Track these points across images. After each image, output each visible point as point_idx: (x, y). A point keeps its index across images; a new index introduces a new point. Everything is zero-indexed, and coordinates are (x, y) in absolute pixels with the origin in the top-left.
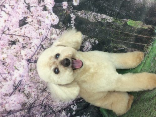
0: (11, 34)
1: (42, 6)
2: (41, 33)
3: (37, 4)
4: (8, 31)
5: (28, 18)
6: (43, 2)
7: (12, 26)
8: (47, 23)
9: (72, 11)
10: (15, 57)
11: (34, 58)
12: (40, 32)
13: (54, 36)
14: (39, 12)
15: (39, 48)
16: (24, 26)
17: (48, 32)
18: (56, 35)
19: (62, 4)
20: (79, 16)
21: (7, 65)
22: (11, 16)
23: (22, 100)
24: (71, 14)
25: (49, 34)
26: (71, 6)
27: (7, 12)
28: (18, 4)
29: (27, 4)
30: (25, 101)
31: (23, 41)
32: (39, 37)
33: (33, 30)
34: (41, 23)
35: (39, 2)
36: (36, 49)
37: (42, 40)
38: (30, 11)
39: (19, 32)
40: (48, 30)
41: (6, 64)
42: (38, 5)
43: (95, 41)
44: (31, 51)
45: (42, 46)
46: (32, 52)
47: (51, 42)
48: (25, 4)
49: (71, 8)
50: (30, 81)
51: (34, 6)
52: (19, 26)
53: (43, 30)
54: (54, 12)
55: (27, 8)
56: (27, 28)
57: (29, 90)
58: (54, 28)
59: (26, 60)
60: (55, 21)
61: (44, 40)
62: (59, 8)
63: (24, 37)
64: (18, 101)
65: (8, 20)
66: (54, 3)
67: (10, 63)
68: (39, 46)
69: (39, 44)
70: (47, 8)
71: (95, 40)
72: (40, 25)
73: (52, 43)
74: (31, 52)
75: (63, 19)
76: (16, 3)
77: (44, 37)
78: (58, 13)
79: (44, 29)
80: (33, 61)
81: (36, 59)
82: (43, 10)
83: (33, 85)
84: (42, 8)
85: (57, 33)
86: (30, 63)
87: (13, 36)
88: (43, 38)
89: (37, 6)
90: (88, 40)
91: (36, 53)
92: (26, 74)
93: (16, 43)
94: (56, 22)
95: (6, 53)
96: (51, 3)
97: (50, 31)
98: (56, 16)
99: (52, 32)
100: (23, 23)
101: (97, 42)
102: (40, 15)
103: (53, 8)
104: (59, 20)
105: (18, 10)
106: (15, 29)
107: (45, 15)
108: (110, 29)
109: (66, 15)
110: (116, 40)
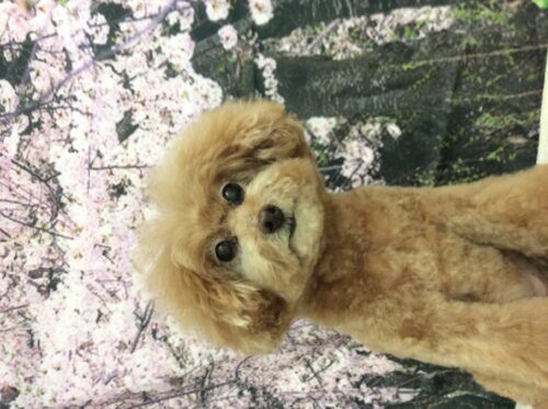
0: (106, 165)
1: (160, 67)
3: (146, 64)
4: (98, 158)
5: (135, 110)
6: (160, 56)
7: (104, 144)
8: (189, 113)
9: (257, 45)
10: (131, 231)
14: (157, 85)
16: (132, 137)
19: (219, 38)
20: (289, 55)
21: (114, 258)
22: (96, 119)
24: (258, 57)
26: (250, 33)
27: (84, 111)
28: (100, 82)
29: (120, 74)
31: (140, 181)
33: (158, 144)
34: (171, 117)
35: (150, 58)
38: (133, 92)
39: (124, 157)
41: (111, 254)
42: (149, 66)
43: (384, 129)
48: (116, 76)
49: (252, 38)
51: (140, 75)
52: (118, 142)
54: (198, 69)
55: (121, 85)
56: (139, 140)
60: (212, 97)
62: (213, 54)
63: (139, 168)
65: (91, 131)
66: (193, 44)
67: (121, 249)
70: (174, 68)
71: (383, 124)
72: (172, 124)
75: (234, 85)
76: (95, 80)
78: (214, 71)
82: (167, 79)
84: (161, 73)
87: (114, 170)
89: (146, 72)
90: (355, 132)
93: (126, 189)
94: (216, 100)
95: (108, 222)
96: (183, 50)
98: (210, 81)
100: (126, 129)
101: (394, 130)
102: (162, 96)
103: (192, 60)
104: (223, 89)
105: (104, 99)
106: (113, 151)
107: (177, 91)
108: (459, 58)
109: (242, 68)
110: (506, 97)
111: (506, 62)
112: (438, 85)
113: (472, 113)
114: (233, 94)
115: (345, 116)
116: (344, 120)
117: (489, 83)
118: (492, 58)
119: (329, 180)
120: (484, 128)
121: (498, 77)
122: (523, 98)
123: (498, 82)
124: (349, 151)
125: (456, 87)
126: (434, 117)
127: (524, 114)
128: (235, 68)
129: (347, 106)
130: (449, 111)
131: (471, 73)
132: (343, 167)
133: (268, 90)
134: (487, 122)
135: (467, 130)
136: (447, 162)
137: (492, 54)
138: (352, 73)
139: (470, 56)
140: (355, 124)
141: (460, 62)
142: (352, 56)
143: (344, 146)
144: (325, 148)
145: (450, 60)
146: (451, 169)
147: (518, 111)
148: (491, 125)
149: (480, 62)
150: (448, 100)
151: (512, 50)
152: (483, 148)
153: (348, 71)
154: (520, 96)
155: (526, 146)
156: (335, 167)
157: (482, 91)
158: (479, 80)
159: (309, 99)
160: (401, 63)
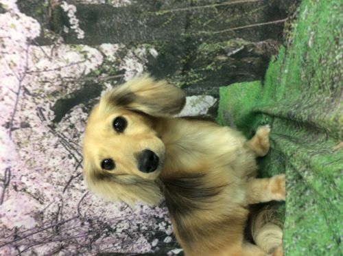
2: (12, 61)
8: (17, 39)
11: (17, 118)
12: (9, 60)
13: (43, 63)
15: (21, 95)
17: (25, 57)
18: (47, 60)
20: (84, 3)
23: (31, 206)
24: (63, 4)
25: (30, 60)
30: (37, 208)
32: (10, 71)
34: (3, 41)
36: (15, 99)
37: (19, 76)
40: (25, 52)
43: (148, 52)
44: (6, 104)
45: (26, 91)
46: (10, 107)
47: (41, 77)
50: (28, 169)
53: (14, 55)
54: (22, 11)
57: (34, 187)
58: (37, 45)
59: (3, 126)
60: (33, 29)
61: (25, 76)
64: (23, 211)
68: (19, 91)
69: (18, 87)
70: (4, 7)
71: (147, 48)
72: (4, 46)
73: (44, 80)
74: (5, 106)
75: (48, 22)
77: (21, 70)
78: (34, 12)
79: (14, 53)
80: (18, 126)
81: (23, 120)
83: (37, 174)
85: (46, 55)
86: (12, 130)
88: (21, 72)
90: (131, 54)
91: (19, 106)
92: (13, 155)
94: (36, 32)
97: (29, 55)
98: (31, 18)
99: (34, 55)
101: (154, 52)
103: (17, 3)
104: (41, 24)
107: (6, 23)
108: (187, 9)
109: (53, 11)
110: (215, 33)
111: (213, 12)
112: (177, 25)
113: (196, 42)
114: (48, 29)
115: (123, 43)
116: (123, 46)
117: (205, 24)
118: (206, 9)
119: (117, 84)
120: (204, 51)
121: (210, 21)
122: (224, 33)
123: (210, 24)
124: (128, 65)
125: (187, 26)
126: (176, 44)
127: (225, 42)
128: (48, 11)
129: (124, 37)
130: (184, 41)
131: (195, 18)
132: (125, 75)
133: (72, 25)
134: (205, 48)
135: (194, 52)
136: (185, 71)
137: (205, 7)
138: (126, 16)
139: (194, 8)
140: (130, 48)
141: (187, 11)
142: (125, 5)
143: (125, 62)
144: (113, 63)
145: (182, 9)
146: (188, 75)
147: (222, 41)
148: (207, 49)
149: (199, 12)
150: (183, 34)
151: (216, 5)
152: (204, 63)
153: (123, 14)
154: (222, 31)
155: (227, 61)
156: (120, 76)
157: (201, 29)
158: (199, 22)
159: (100, 31)
160: (155, 11)
